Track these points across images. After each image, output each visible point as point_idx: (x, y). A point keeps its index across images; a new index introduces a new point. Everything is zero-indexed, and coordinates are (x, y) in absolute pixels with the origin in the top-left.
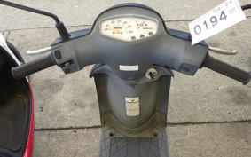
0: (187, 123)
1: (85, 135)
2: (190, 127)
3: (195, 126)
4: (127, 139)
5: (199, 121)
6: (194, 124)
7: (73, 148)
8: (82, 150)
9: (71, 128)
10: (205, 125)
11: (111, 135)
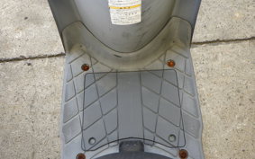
0: (217, 42)
1: (46, 68)
2: (222, 46)
3: (230, 45)
4: (116, 74)
5: (237, 37)
6: (228, 41)
7: (29, 91)
8: (43, 94)
9: (23, 58)
10: (247, 43)
11: (85, 68)
